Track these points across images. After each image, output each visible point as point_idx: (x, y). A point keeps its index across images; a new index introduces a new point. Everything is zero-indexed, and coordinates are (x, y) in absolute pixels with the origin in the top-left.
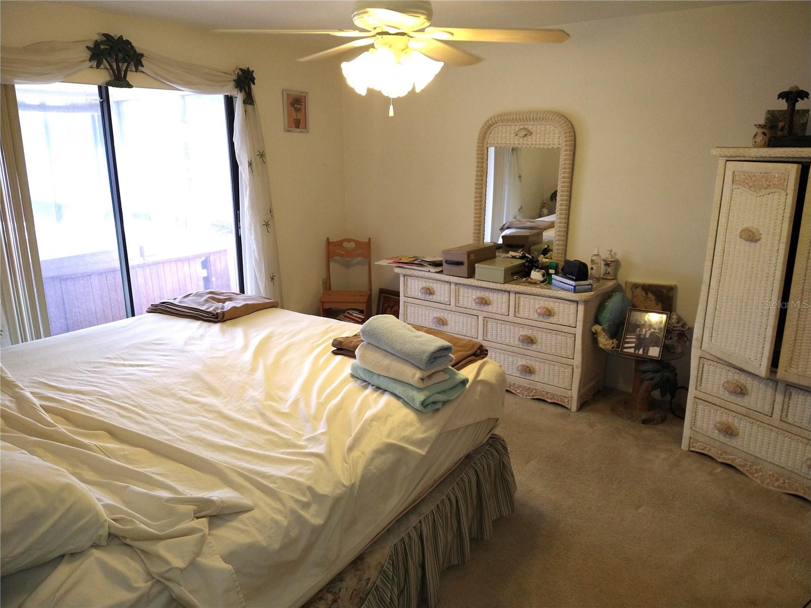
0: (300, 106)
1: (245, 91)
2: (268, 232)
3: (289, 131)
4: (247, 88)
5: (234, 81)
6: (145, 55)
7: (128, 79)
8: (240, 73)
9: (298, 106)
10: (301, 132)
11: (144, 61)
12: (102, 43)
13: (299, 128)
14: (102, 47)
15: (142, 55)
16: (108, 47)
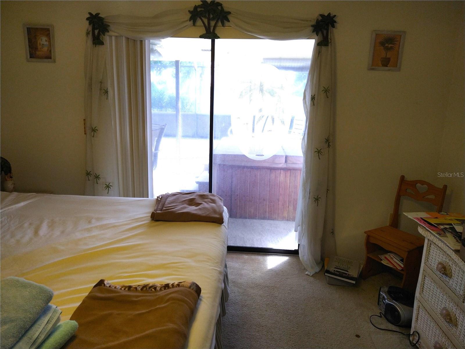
0: (392, 45)
1: (323, 34)
2: (320, 159)
3: (373, 69)
4: (325, 32)
5: (312, 26)
6: (232, 13)
7: (216, 32)
8: (320, 18)
9: (390, 46)
10: (389, 70)
11: (230, 17)
12: (199, 6)
13: (387, 67)
14: (199, 10)
15: (229, 13)
16: (203, 9)
